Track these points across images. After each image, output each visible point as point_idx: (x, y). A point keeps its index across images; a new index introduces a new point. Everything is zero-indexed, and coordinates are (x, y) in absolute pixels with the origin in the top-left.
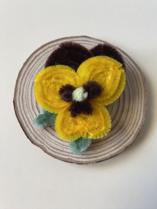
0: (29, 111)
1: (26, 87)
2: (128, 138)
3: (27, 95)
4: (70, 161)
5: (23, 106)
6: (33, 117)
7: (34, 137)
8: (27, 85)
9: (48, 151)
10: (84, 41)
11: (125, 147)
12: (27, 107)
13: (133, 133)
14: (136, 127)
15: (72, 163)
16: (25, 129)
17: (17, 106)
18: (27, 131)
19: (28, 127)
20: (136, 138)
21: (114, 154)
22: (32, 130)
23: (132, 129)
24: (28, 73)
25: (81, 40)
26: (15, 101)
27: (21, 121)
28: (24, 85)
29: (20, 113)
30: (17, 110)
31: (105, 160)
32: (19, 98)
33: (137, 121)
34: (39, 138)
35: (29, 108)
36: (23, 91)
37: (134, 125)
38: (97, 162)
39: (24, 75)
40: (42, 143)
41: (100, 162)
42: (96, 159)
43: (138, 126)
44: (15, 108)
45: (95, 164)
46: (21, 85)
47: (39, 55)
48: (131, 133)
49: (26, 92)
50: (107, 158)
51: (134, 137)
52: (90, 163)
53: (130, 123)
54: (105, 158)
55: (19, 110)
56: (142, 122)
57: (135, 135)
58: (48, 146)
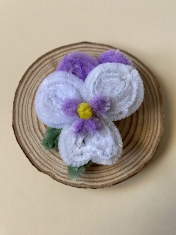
0: (31, 135)
1: (25, 108)
2: (147, 153)
3: (27, 117)
4: (83, 187)
5: (24, 130)
6: (36, 141)
7: (40, 164)
8: (26, 106)
9: (57, 178)
10: (85, 47)
11: (144, 164)
12: (29, 131)
13: (151, 146)
14: (154, 140)
15: (85, 188)
16: (29, 155)
17: (17, 131)
18: (31, 157)
19: (32, 153)
20: (155, 152)
21: (132, 173)
22: (37, 156)
23: (150, 142)
24: (26, 92)
25: (82, 47)
26: (14, 125)
27: (24, 147)
28: (23, 105)
29: (21, 138)
30: (18, 134)
31: (123, 181)
32: (19, 121)
33: (155, 132)
34: (45, 164)
35: (31, 131)
36: (22, 112)
37: (151, 138)
38: (114, 185)
39: (21, 95)
40: (50, 169)
41: (117, 183)
42: (113, 181)
43: (157, 138)
44: (16, 133)
45: (111, 186)
46: (19, 106)
47: (35, 69)
48: (149, 146)
49: (25, 113)
50: (125, 178)
51: (153, 151)
52: (106, 186)
53: (147, 136)
54: (123, 178)
55: (20, 134)
56: (160, 133)
57: (155, 148)
58: (57, 172)
